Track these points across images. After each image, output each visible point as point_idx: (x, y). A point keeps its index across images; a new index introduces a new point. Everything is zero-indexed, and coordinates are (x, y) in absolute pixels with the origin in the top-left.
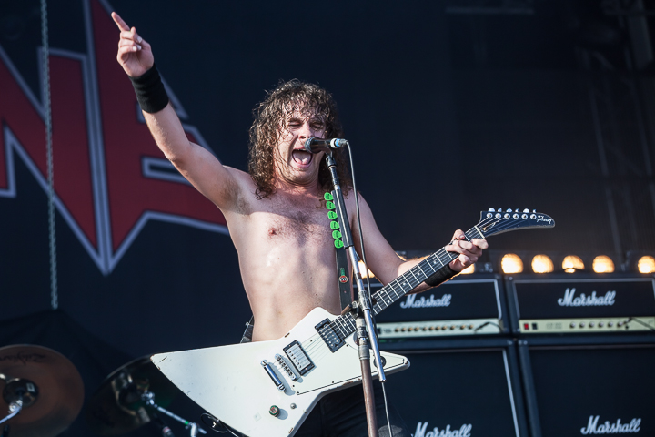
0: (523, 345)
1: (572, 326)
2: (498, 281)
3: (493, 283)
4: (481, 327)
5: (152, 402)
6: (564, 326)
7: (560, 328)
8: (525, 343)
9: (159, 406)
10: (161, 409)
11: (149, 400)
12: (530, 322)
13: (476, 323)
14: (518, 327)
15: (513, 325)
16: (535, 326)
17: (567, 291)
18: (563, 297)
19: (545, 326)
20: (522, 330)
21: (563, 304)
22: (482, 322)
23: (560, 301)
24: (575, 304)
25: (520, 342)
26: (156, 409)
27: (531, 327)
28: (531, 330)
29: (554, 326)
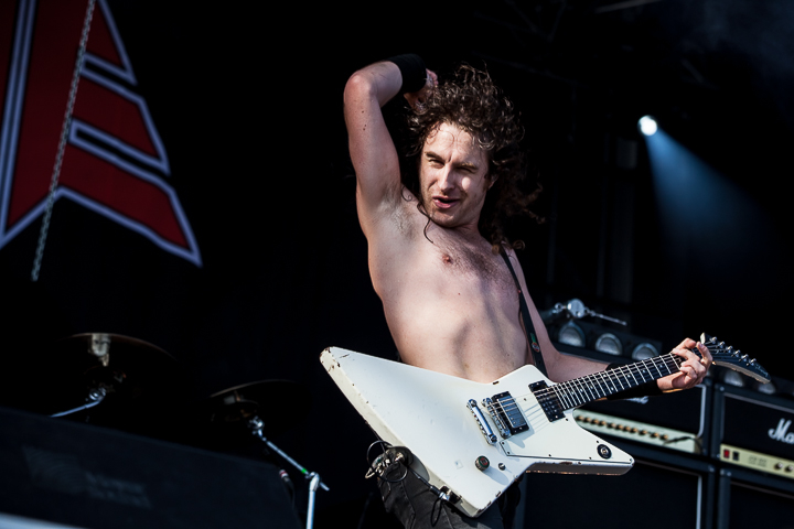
0: (725, 476)
1: (777, 467)
2: (707, 388)
3: (701, 389)
4: (676, 440)
5: (260, 433)
6: (768, 464)
7: (764, 466)
8: (729, 474)
9: (268, 440)
10: (270, 444)
11: (257, 430)
12: (732, 450)
13: (671, 434)
14: (718, 452)
15: (713, 449)
16: (736, 456)
17: (782, 422)
18: (775, 427)
19: (747, 458)
20: (722, 457)
21: (774, 437)
22: (680, 435)
23: (771, 432)
24: (787, 440)
25: (722, 472)
26: (265, 444)
27: (731, 455)
28: (730, 460)
29: (757, 461)
